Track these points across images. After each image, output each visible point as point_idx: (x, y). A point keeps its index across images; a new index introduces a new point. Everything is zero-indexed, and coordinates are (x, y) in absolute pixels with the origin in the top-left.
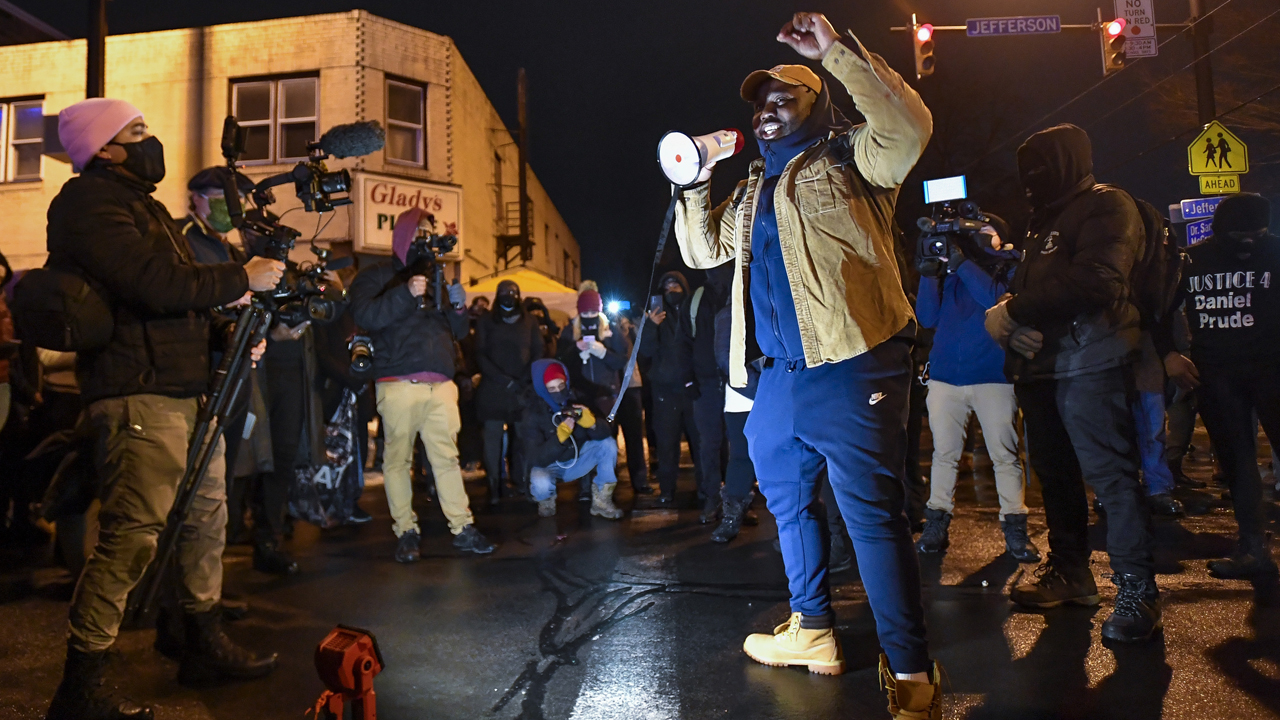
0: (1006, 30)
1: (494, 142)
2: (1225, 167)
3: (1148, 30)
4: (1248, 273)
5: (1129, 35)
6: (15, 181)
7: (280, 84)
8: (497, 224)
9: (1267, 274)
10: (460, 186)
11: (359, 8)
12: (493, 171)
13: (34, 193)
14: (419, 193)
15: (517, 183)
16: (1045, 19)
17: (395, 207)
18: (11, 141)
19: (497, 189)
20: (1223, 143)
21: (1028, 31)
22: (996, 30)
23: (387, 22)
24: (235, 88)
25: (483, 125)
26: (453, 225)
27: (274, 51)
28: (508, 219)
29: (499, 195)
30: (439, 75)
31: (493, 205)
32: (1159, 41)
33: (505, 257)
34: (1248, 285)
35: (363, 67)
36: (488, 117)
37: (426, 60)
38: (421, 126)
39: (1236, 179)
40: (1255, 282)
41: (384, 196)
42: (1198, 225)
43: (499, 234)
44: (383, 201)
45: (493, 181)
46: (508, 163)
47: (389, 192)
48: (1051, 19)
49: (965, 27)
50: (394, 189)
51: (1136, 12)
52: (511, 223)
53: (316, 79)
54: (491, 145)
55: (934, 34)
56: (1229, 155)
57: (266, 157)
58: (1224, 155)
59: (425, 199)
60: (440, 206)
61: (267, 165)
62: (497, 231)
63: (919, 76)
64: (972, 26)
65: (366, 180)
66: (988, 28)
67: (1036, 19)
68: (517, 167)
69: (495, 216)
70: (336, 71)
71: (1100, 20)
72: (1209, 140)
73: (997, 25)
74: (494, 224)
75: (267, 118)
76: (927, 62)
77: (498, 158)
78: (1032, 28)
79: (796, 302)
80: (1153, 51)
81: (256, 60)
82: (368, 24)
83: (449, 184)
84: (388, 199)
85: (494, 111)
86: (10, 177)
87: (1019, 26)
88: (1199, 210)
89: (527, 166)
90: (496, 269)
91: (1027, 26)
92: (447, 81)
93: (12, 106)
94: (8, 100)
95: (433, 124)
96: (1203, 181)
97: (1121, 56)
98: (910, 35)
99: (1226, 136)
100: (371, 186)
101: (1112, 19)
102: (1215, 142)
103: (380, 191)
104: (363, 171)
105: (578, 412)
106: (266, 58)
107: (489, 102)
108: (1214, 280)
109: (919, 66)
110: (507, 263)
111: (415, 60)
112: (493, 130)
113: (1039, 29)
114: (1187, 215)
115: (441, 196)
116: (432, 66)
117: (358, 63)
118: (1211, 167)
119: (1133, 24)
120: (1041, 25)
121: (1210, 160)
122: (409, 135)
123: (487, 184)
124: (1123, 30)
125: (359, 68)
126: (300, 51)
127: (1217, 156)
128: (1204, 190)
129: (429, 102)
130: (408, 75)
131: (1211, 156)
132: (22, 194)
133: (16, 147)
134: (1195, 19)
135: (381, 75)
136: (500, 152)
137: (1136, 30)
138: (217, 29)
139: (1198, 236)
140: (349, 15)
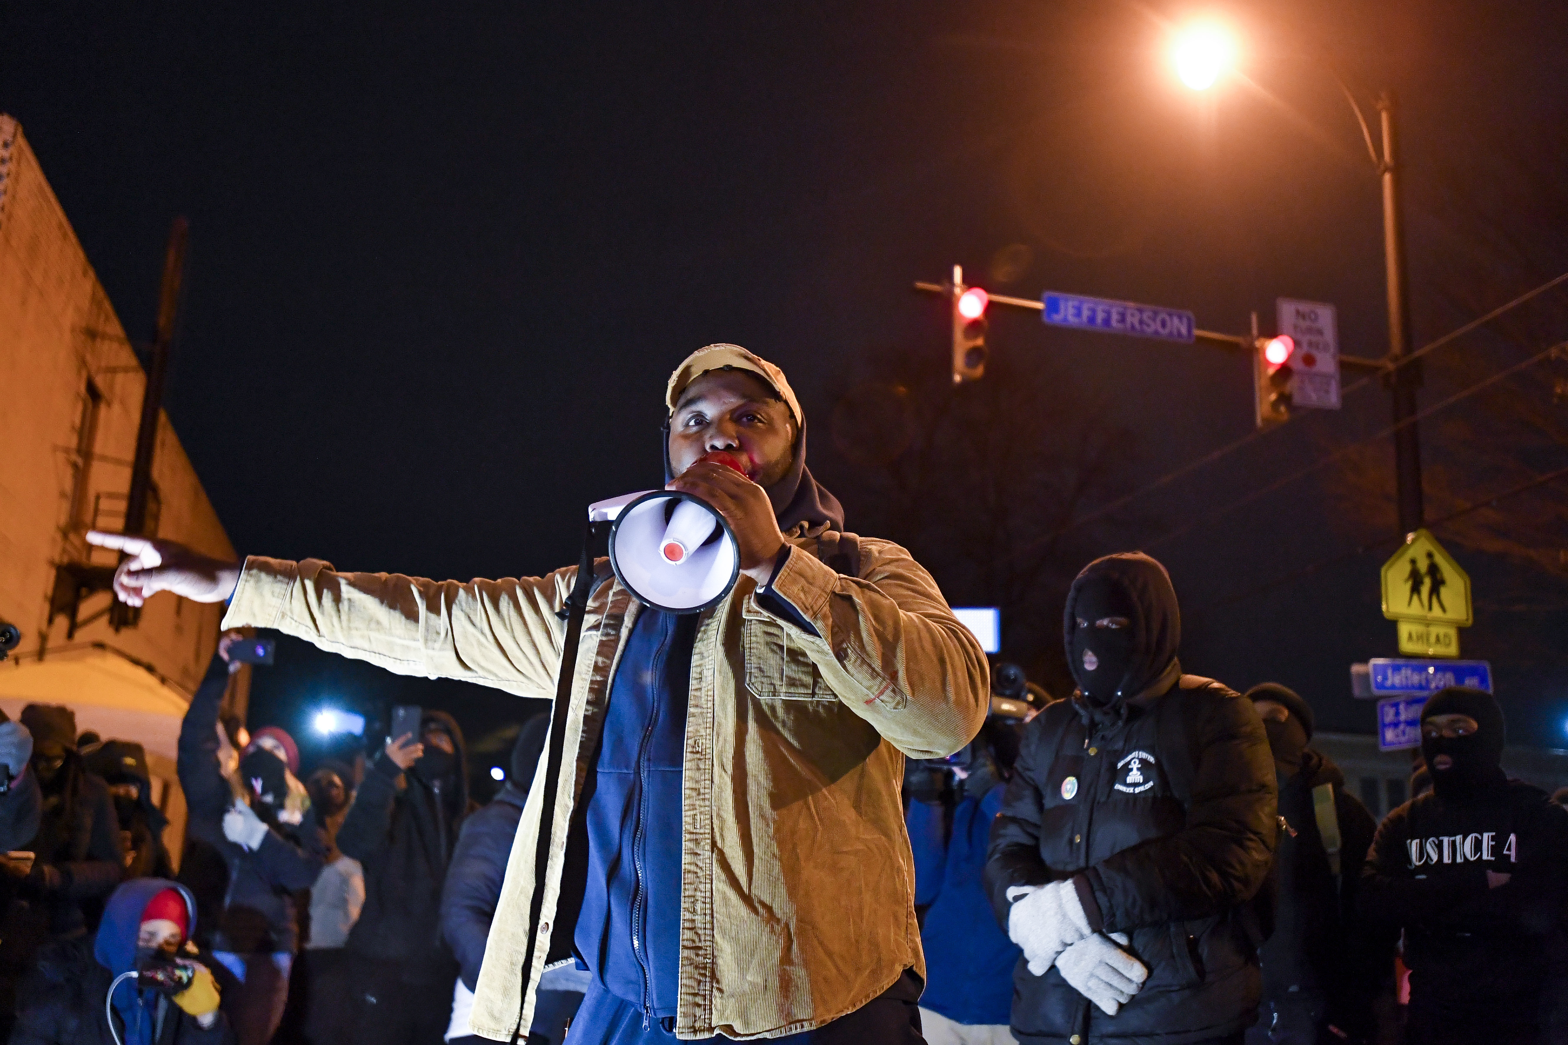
0: (1107, 321)
1: (88, 357)
2: (1437, 611)
3: (1327, 363)
4: (1486, 835)
5: (1298, 366)
8: (65, 536)
9: (1512, 838)
12: (77, 421)
15: (129, 455)
16: (1170, 315)
19: (80, 461)
20: (1433, 570)
21: (1142, 331)
22: (1092, 319)
25: (69, 318)
29: (81, 475)
31: (63, 495)
32: (1344, 382)
33: (72, 613)
34: (1485, 857)
36: (85, 304)
39: (1453, 633)
40: (1496, 850)
42: (1396, 705)
43: (66, 560)
45: (73, 442)
46: (116, 408)
48: (1180, 318)
49: (1040, 305)
51: (1310, 330)
54: (83, 363)
55: (990, 307)
56: (1444, 591)
58: (1435, 590)
62: (64, 551)
63: (957, 378)
64: (1053, 307)
66: (1079, 314)
67: (1156, 313)
68: (136, 417)
69: (63, 519)
71: (1255, 331)
72: (1413, 562)
73: (1094, 311)
74: (59, 537)
76: (973, 355)
77: (94, 394)
78: (1148, 325)
79: (687, 878)
80: (1333, 399)
85: (101, 294)
87: (1129, 319)
88: (1395, 679)
89: (163, 417)
90: (43, 638)
91: (1141, 322)
96: (1404, 630)
97: (1284, 399)
98: (948, 303)
99: (1441, 560)
101: (1272, 333)
102: (1423, 566)
105: (184, 975)
107: (91, 274)
108: (1439, 847)
109: (959, 360)
110: (73, 632)
112: (92, 334)
113: (1160, 330)
114: (1381, 686)
118: (1416, 609)
119: (1305, 348)
120: (1164, 324)
121: (1415, 598)
123: (55, 448)
124: (1290, 357)
127: (1425, 589)
128: (1406, 646)
131: (1416, 589)
134: (1395, 359)
136: (100, 381)
137: (1309, 360)
139: (1396, 725)
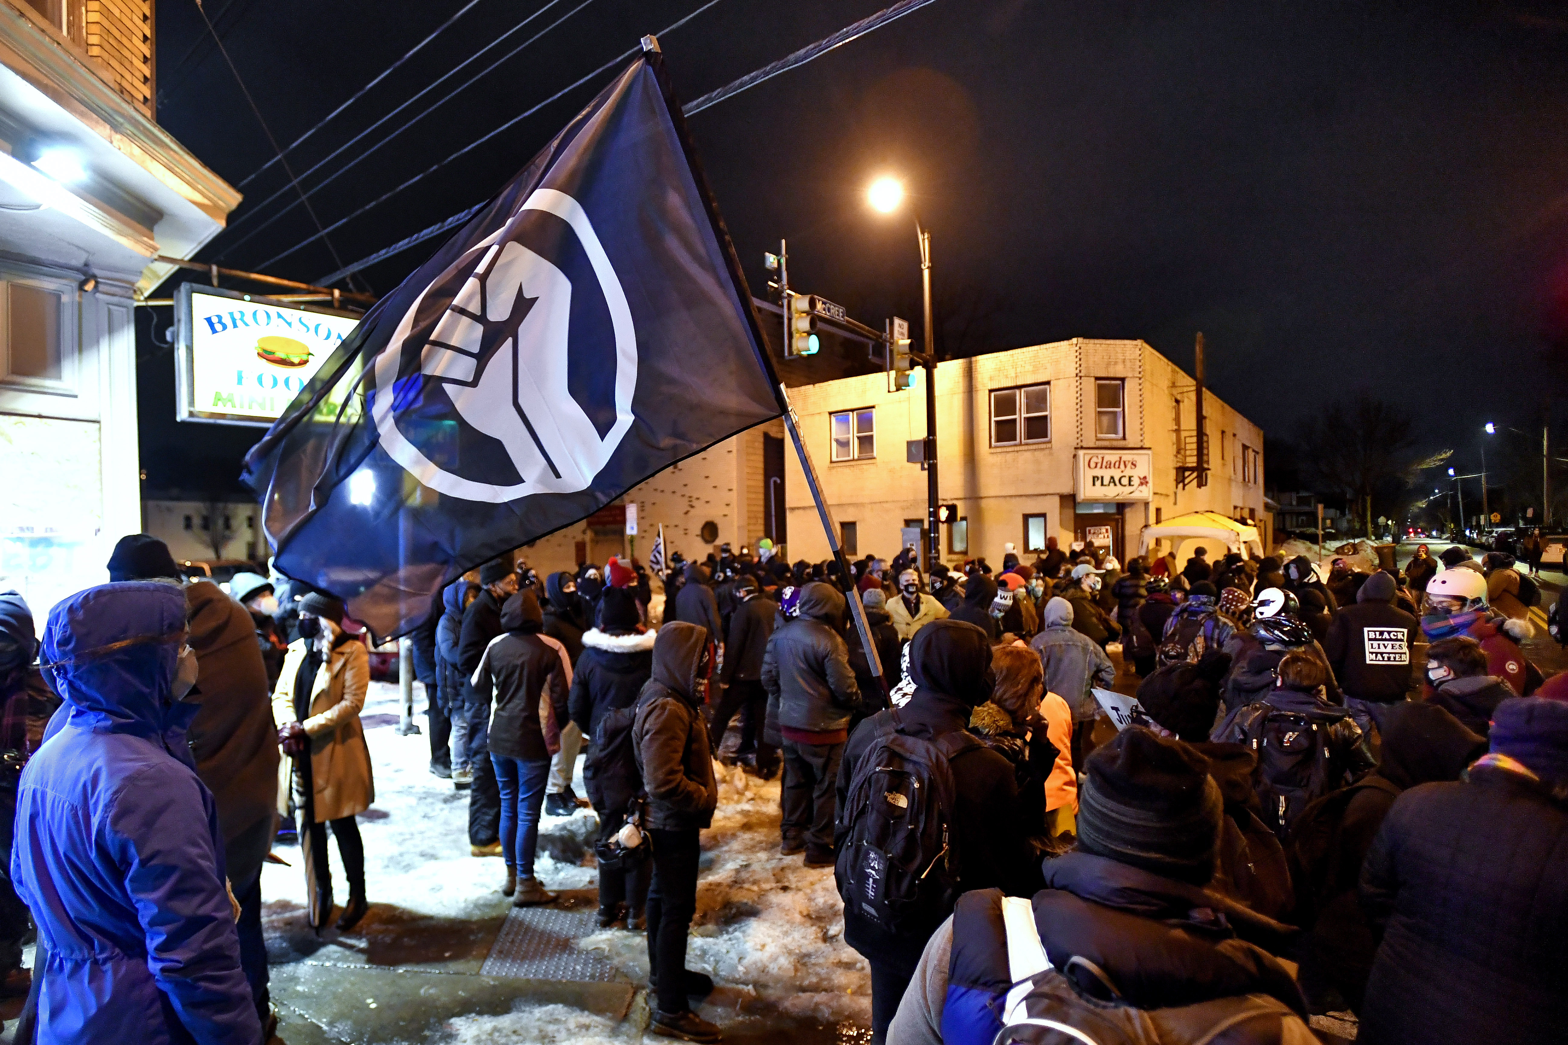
1: (1174, 392)
6: (858, 459)
7: (1023, 390)
8: (1176, 457)
10: (1150, 448)
11: (1077, 336)
12: (1174, 416)
13: (871, 466)
14: (1120, 458)
17: (1104, 470)
18: (856, 434)
23: (1096, 341)
24: (993, 394)
26: (1145, 478)
27: (1018, 370)
28: (1186, 450)
30: (1133, 370)
33: (1183, 483)
35: (1081, 377)
36: (1169, 375)
37: (1124, 361)
38: (1121, 409)
41: (1097, 464)
43: (1178, 466)
44: (1096, 467)
45: (1173, 423)
47: (1100, 460)
50: (1103, 458)
52: (1188, 453)
53: (1047, 386)
54: (1172, 395)
57: (1015, 439)
59: (1125, 462)
60: (1135, 466)
61: (1015, 445)
62: (1177, 464)
65: (1085, 454)
69: (1175, 451)
70: (1061, 381)
74: (1174, 457)
75: (1015, 414)
77: (1178, 402)
81: (1007, 377)
82: (1083, 346)
83: (1142, 448)
84: (1099, 465)
86: (856, 457)
89: (1204, 388)
92: (1140, 373)
93: (855, 413)
94: (852, 410)
95: (1129, 407)
100: (1087, 458)
103: (1094, 460)
104: (1082, 448)
106: (1014, 375)
107: (1171, 363)
110: (1184, 486)
111: (1116, 363)
112: (1174, 382)
115: (1136, 458)
116: (1128, 364)
117: (1077, 375)
122: (1111, 416)
125: (1078, 378)
126: (1035, 371)
129: (1126, 391)
130: (1112, 375)
132: (864, 467)
133: (858, 438)
135: (1093, 379)
136: (1179, 397)
138: (980, 358)
140: (1070, 342)
